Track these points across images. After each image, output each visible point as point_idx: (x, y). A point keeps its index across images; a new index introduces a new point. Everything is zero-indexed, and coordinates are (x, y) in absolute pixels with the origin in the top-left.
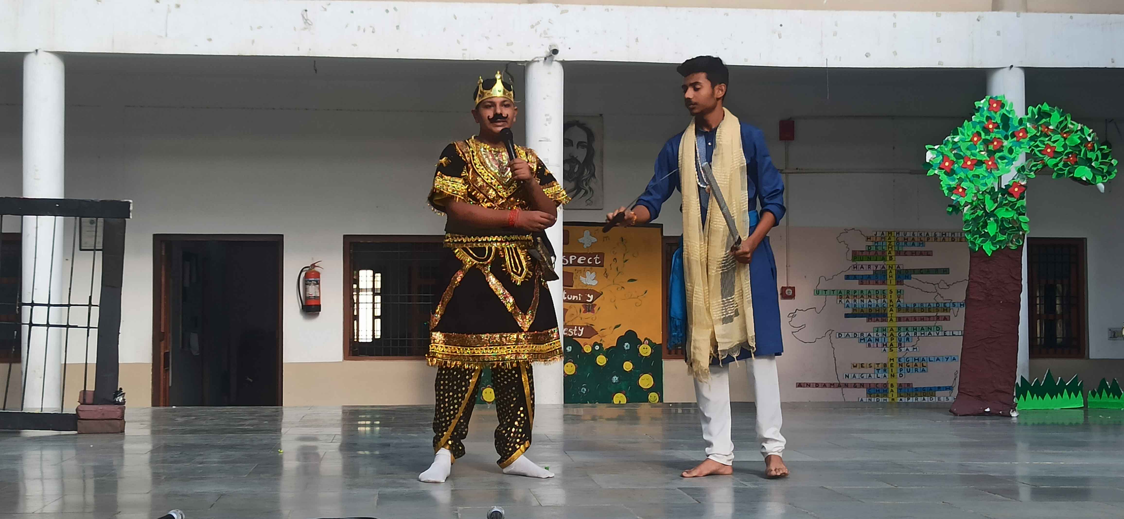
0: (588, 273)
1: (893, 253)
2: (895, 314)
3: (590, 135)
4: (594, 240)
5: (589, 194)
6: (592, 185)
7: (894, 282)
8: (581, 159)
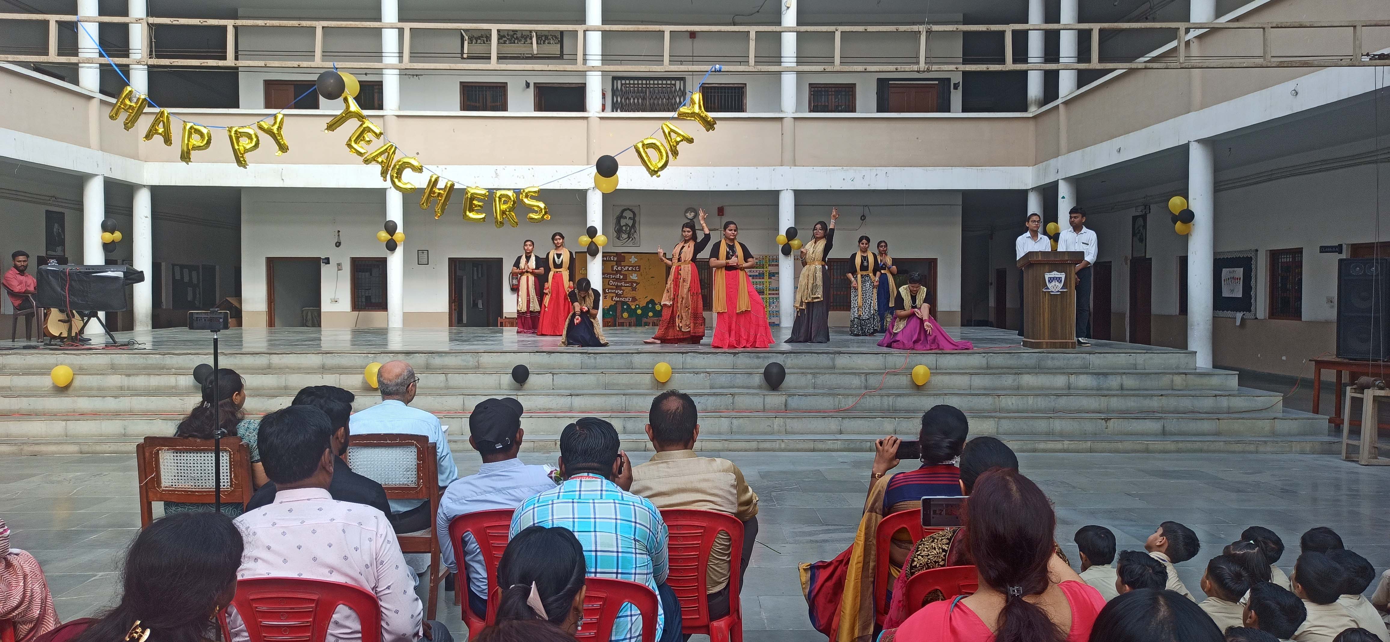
0: (633, 274)
1: (767, 265)
2: (768, 292)
3: (634, 214)
4: (636, 260)
5: (634, 240)
6: (635, 236)
7: (767, 278)
8: (630, 224)
